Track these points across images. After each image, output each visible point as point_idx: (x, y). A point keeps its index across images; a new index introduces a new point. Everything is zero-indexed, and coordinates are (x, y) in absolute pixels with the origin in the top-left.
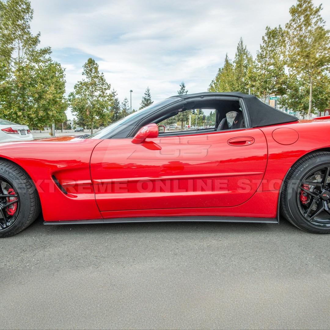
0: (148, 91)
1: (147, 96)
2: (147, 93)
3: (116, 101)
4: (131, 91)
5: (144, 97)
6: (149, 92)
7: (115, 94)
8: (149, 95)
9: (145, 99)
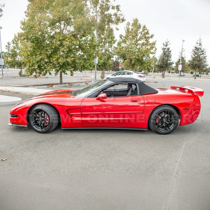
0: (200, 40)
1: (199, 44)
2: (198, 42)
3: (168, 50)
4: (183, 41)
5: (195, 46)
6: (201, 42)
7: (168, 43)
8: (200, 44)
9: (196, 48)
